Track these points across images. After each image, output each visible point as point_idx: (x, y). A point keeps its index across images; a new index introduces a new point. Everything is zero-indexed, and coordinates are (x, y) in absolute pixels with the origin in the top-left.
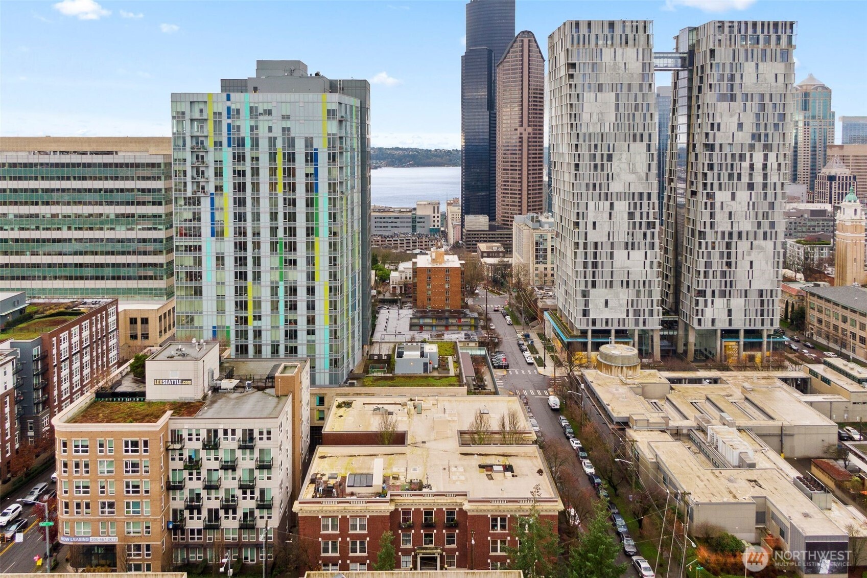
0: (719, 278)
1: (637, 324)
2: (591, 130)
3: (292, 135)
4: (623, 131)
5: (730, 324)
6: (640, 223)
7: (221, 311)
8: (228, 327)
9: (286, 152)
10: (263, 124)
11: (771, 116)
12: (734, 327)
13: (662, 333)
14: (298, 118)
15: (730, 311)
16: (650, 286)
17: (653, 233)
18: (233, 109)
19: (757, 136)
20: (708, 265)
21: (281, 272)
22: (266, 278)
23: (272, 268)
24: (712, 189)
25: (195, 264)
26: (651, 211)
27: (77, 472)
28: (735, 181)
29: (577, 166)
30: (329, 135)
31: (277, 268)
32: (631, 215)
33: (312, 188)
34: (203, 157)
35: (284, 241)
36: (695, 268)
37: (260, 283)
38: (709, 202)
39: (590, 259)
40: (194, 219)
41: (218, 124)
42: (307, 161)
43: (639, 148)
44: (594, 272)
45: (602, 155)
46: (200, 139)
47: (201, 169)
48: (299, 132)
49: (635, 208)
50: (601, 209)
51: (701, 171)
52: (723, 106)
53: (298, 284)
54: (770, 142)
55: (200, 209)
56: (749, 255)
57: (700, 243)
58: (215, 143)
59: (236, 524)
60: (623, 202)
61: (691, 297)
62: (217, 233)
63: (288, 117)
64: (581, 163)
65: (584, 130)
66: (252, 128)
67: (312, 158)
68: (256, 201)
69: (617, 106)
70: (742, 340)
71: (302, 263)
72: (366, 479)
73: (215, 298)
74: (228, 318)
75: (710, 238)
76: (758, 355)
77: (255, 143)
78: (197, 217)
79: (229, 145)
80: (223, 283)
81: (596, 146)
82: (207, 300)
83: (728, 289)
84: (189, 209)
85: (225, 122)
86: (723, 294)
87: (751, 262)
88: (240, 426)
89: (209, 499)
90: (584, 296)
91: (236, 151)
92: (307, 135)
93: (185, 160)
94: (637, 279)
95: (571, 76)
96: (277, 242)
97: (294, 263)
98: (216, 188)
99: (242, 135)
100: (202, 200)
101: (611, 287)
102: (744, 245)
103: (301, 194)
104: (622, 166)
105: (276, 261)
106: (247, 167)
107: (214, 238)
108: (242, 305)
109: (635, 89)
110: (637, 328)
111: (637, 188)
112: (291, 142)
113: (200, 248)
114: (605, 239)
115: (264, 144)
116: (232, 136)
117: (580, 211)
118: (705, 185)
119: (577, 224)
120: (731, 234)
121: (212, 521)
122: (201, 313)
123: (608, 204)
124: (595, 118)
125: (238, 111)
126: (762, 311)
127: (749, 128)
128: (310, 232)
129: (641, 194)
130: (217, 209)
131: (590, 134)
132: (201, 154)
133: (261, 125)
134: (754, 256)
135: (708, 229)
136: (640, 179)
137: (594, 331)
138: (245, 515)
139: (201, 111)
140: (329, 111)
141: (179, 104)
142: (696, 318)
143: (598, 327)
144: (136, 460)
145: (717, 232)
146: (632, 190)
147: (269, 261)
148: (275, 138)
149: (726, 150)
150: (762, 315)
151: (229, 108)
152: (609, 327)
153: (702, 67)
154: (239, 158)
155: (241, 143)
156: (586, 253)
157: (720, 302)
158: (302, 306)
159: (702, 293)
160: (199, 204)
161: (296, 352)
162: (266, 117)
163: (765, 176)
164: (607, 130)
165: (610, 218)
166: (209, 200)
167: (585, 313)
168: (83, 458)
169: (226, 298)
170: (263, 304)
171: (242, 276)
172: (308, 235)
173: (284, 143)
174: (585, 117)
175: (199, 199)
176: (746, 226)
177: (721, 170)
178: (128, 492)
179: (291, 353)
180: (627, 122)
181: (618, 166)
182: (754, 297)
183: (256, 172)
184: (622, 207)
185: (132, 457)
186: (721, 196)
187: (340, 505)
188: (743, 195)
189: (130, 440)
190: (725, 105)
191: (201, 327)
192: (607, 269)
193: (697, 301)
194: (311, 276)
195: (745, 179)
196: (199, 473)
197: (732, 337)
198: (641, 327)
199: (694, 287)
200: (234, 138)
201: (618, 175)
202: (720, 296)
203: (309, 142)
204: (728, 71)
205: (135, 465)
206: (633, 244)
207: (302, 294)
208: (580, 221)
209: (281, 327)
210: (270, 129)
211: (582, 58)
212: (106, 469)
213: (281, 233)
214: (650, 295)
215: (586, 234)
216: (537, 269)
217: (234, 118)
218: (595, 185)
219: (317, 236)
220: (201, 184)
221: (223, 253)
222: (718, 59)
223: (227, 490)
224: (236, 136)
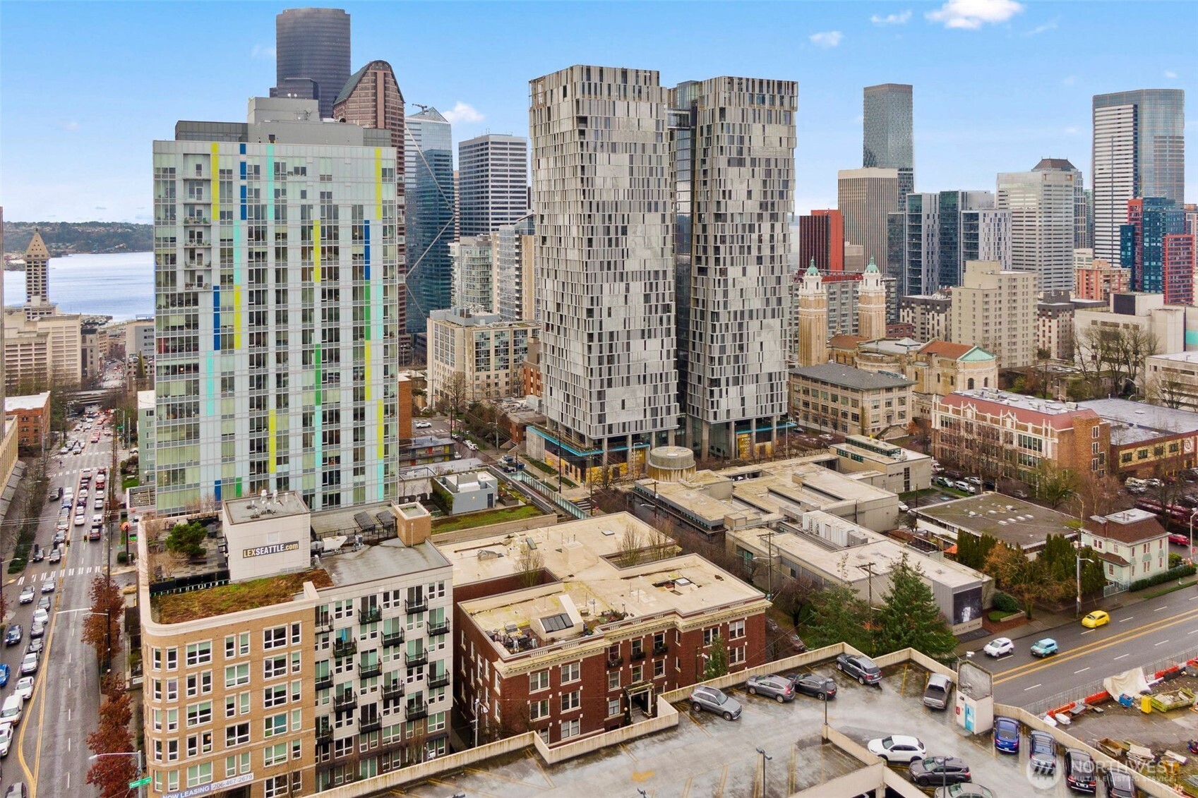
0: (732, 364)
1: (655, 425)
2: (605, 198)
3: (334, 202)
4: (636, 200)
5: (744, 415)
6: (656, 306)
7: (228, 458)
8: (240, 479)
9: (326, 225)
10: (293, 188)
11: (776, 183)
12: (747, 417)
13: (679, 433)
14: (341, 180)
15: (743, 399)
16: (667, 380)
17: (669, 318)
18: (250, 166)
19: (764, 205)
20: (723, 349)
21: (318, 394)
22: (297, 403)
23: (305, 388)
24: (724, 265)
25: (188, 391)
26: (667, 292)
27: (192, 692)
28: (746, 255)
29: (590, 240)
30: (384, 202)
31: (311, 388)
32: (647, 298)
33: (361, 272)
34: (200, 235)
35: (321, 349)
36: (707, 354)
37: (287, 411)
38: (722, 279)
39: (606, 353)
40: (188, 326)
41: (226, 186)
42: (354, 237)
43: (654, 218)
44: (610, 368)
45: (617, 227)
46: (197, 208)
47: (197, 252)
48: (343, 199)
49: (651, 290)
50: (616, 292)
51: (713, 244)
52: (734, 170)
53: (342, 406)
54: (776, 211)
55: (197, 310)
56: (759, 335)
57: (714, 326)
58: (222, 214)
59: (401, 718)
60: (638, 283)
61: (704, 388)
62: (223, 342)
63: (329, 178)
64: (594, 237)
65: (597, 198)
66: (277, 192)
67: (361, 233)
68: (281, 295)
69: (631, 169)
70: (754, 430)
71: (347, 378)
72: (561, 620)
73: (220, 439)
74: (238, 466)
75: (723, 319)
76: (768, 444)
77: (280, 214)
78: (193, 323)
79: (243, 217)
80: (232, 416)
81: (610, 216)
82: (207, 443)
83: (741, 374)
84: (181, 311)
85: (238, 183)
86: (736, 381)
87: (762, 343)
88: (404, 585)
89: (363, 692)
90: (599, 398)
91: (254, 226)
92: (355, 203)
93: (173, 240)
94: (654, 372)
95: (582, 133)
96: (313, 351)
97: (336, 378)
98: (223, 278)
99: (262, 202)
100: (201, 298)
101: (628, 384)
102: (754, 325)
103: (346, 282)
104: (638, 240)
105: (310, 377)
106: (270, 245)
107: (218, 352)
108: (258, 446)
109: (649, 150)
110: (654, 430)
111: (653, 266)
112: (332, 212)
113: (196, 368)
114: (621, 328)
115: (294, 215)
116: (247, 204)
117: (595, 295)
118: (717, 260)
119: (590, 312)
120: (742, 313)
121: (367, 722)
122: (197, 463)
123: (623, 285)
124: (609, 184)
125: (257, 169)
126: (772, 395)
127: (757, 196)
128: (359, 333)
129: (657, 272)
130: (224, 309)
131: (604, 203)
132: (197, 230)
133: (289, 188)
134: (765, 337)
135: (721, 310)
136: (655, 254)
137: (610, 440)
138: (411, 702)
139: (199, 167)
140: (384, 171)
141: (164, 157)
142: (711, 411)
143: (615, 434)
144: (279, 656)
145: (729, 312)
146: (647, 269)
147: (300, 378)
148: (311, 207)
149: (737, 220)
150: (772, 401)
151: (243, 165)
152: (627, 433)
153: (709, 127)
154: (258, 235)
155: (260, 212)
156: (601, 346)
157: (734, 390)
158: (347, 437)
159: (715, 382)
160: (196, 303)
161: (338, 501)
162: (298, 178)
163: (772, 248)
164: (621, 198)
165: (626, 303)
166: (211, 297)
167: (601, 419)
168: (199, 669)
169: (236, 437)
170: (291, 440)
171: (259, 403)
172: (355, 338)
173: (323, 214)
174: (598, 182)
175: (196, 295)
176: (756, 304)
177: (733, 243)
178: (268, 704)
179: (331, 503)
180: (641, 189)
181: (633, 240)
182: (764, 382)
183: (281, 253)
184: (637, 288)
185: (275, 653)
186: (734, 272)
187: (551, 653)
188: (753, 270)
189: (272, 628)
190: (736, 169)
191: (197, 485)
192: (624, 364)
193: (712, 392)
194: (359, 395)
195: (755, 252)
196: (349, 661)
197: (744, 429)
198: (659, 428)
199: (707, 376)
200: (250, 207)
201: (634, 251)
202: (734, 385)
203: (358, 211)
204: (737, 133)
205: (280, 663)
206: (650, 331)
207: (347, 421)
208: (595, 307)
209: (317, 470)
210: (304, 194)
211: (592, 110)
212: (236, 678)
213: (317, 338)
214: (667, 390)
215: (601, 322)
216: (477, 379)
217: (251, 178)
218: (609, 263)
219: (369, 338)
220: (197, 274)
221: (232, 373)
222: (728, 120)
223: (388, 675)
224: (253, 204)
